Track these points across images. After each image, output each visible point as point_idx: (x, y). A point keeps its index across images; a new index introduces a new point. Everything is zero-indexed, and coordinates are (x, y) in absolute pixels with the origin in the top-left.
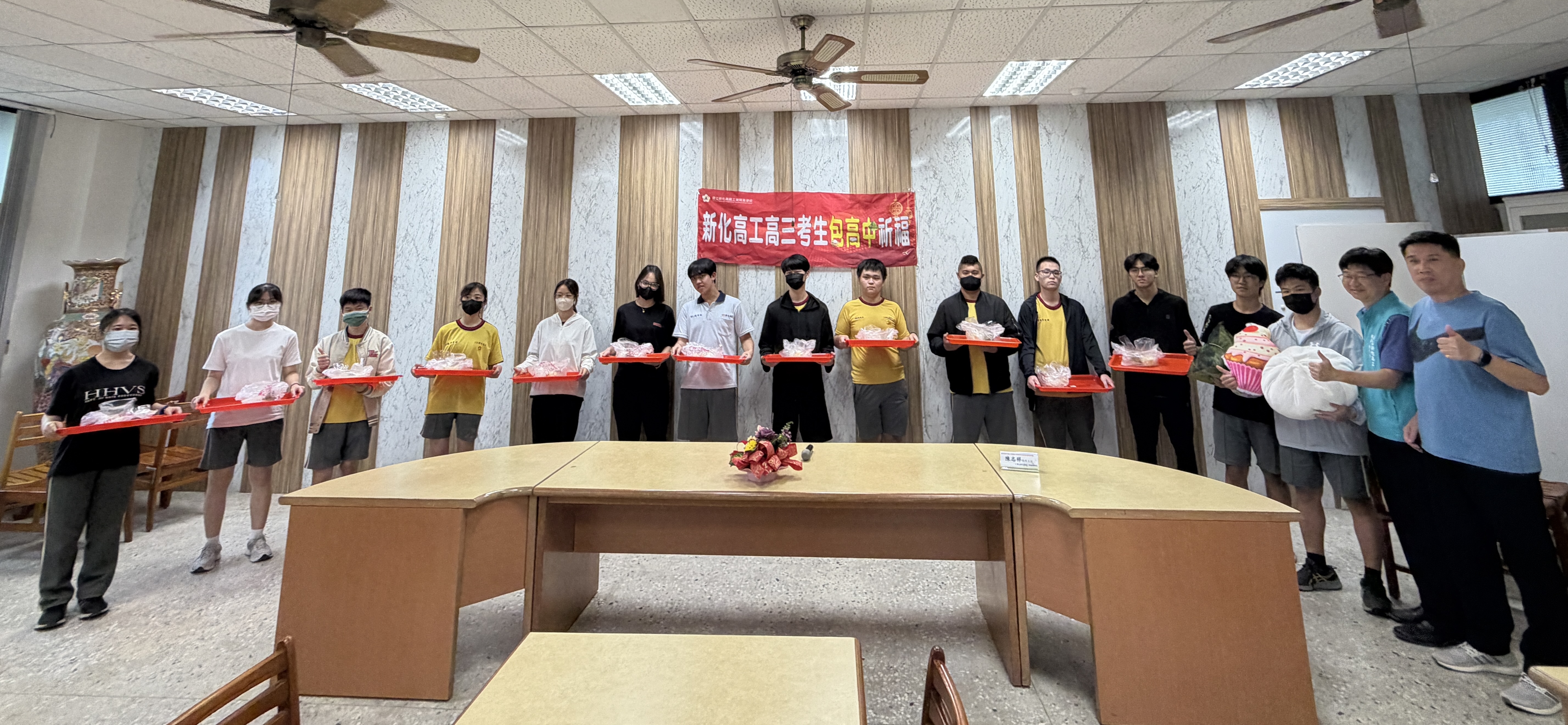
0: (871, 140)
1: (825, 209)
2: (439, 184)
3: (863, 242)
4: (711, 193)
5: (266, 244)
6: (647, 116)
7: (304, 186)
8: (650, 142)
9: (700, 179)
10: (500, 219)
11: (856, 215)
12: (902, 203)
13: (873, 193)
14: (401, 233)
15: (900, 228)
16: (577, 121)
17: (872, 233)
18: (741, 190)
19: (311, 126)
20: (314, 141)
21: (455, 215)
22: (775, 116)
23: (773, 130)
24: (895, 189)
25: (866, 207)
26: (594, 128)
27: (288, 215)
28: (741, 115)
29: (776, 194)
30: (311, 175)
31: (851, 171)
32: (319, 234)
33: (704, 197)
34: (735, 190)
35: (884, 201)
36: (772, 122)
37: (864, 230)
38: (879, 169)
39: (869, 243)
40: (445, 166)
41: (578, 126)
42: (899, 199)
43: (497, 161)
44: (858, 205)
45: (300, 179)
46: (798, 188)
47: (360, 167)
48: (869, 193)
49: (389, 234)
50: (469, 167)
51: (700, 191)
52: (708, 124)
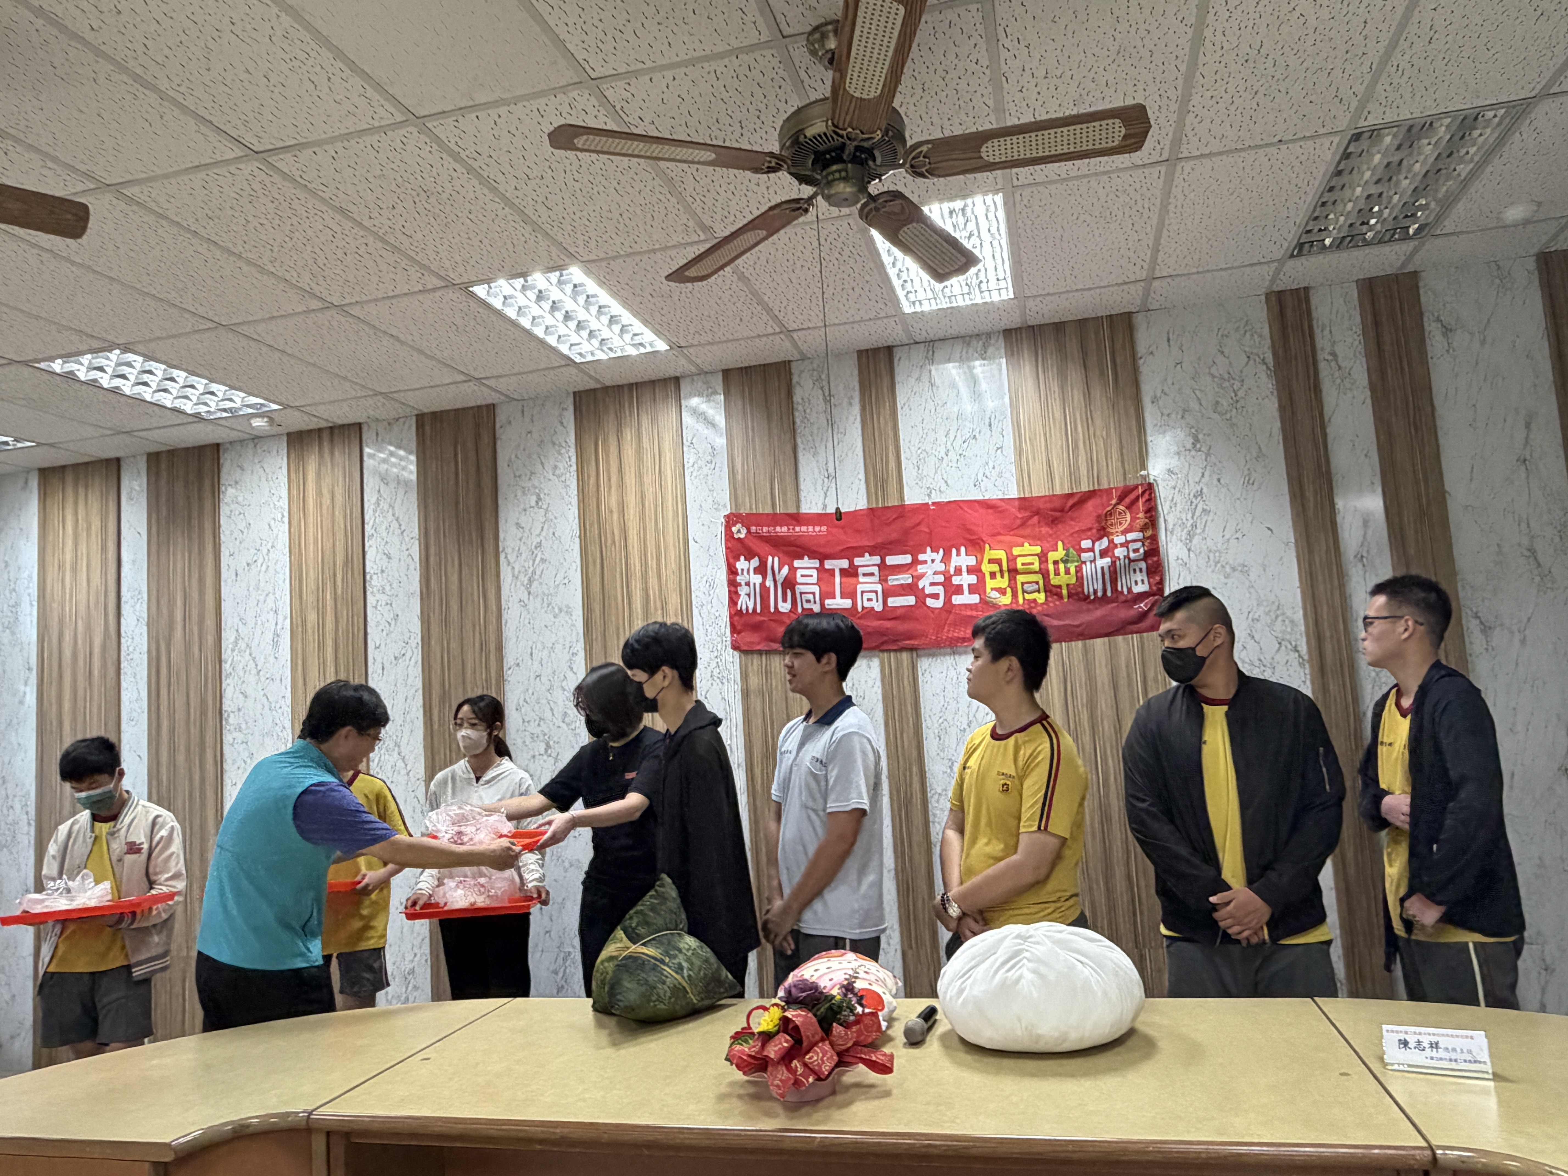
0: (1056, 388)
1: (969, 531)
2: (279, 546)
3: (1052, 591)
4: (747, 520)
5: (29, 669)
6: (620, 387)
7: (75, 569)
8: (628, 435)
9: (725, 497)
10: (384, 598)
11: (1034, 539)
12: (1129, 507)
13: (1067, 491)
14: (228, 637)
15: (1127, 557)
16: (498, 411)
17: (1067, 572)
18: (805, 509)
19: (75, 466)
20: (81, 491)
21: (310, 599)
22: (859, 358)
23: (857, 387)
24: (1112, 479)
25: (1054, 522)
26: (527, 420)
27: (56, 619)
28: (793, 365)
29: (871, 511)
30: (83, 548)
31: (1019, 452)
32: (104, 649)
33: (734, 529)
34: (792, 510)
35: (1090, 505)
36: (856, 372)
37: (1051, 567)
38: (1076, 446)
39: (1065, 592)
40: (286, 514)
41: (501, 419)
42: (1120, 500)
43: (370, 498)
44: (1036, 519)
45: (68, 557)
46: (913, 496)
47: (154, 529)
48: (1058, 491)
49: (210, 639)
50: (325, 511)
51: (727, 517)
52: (733, 391)
